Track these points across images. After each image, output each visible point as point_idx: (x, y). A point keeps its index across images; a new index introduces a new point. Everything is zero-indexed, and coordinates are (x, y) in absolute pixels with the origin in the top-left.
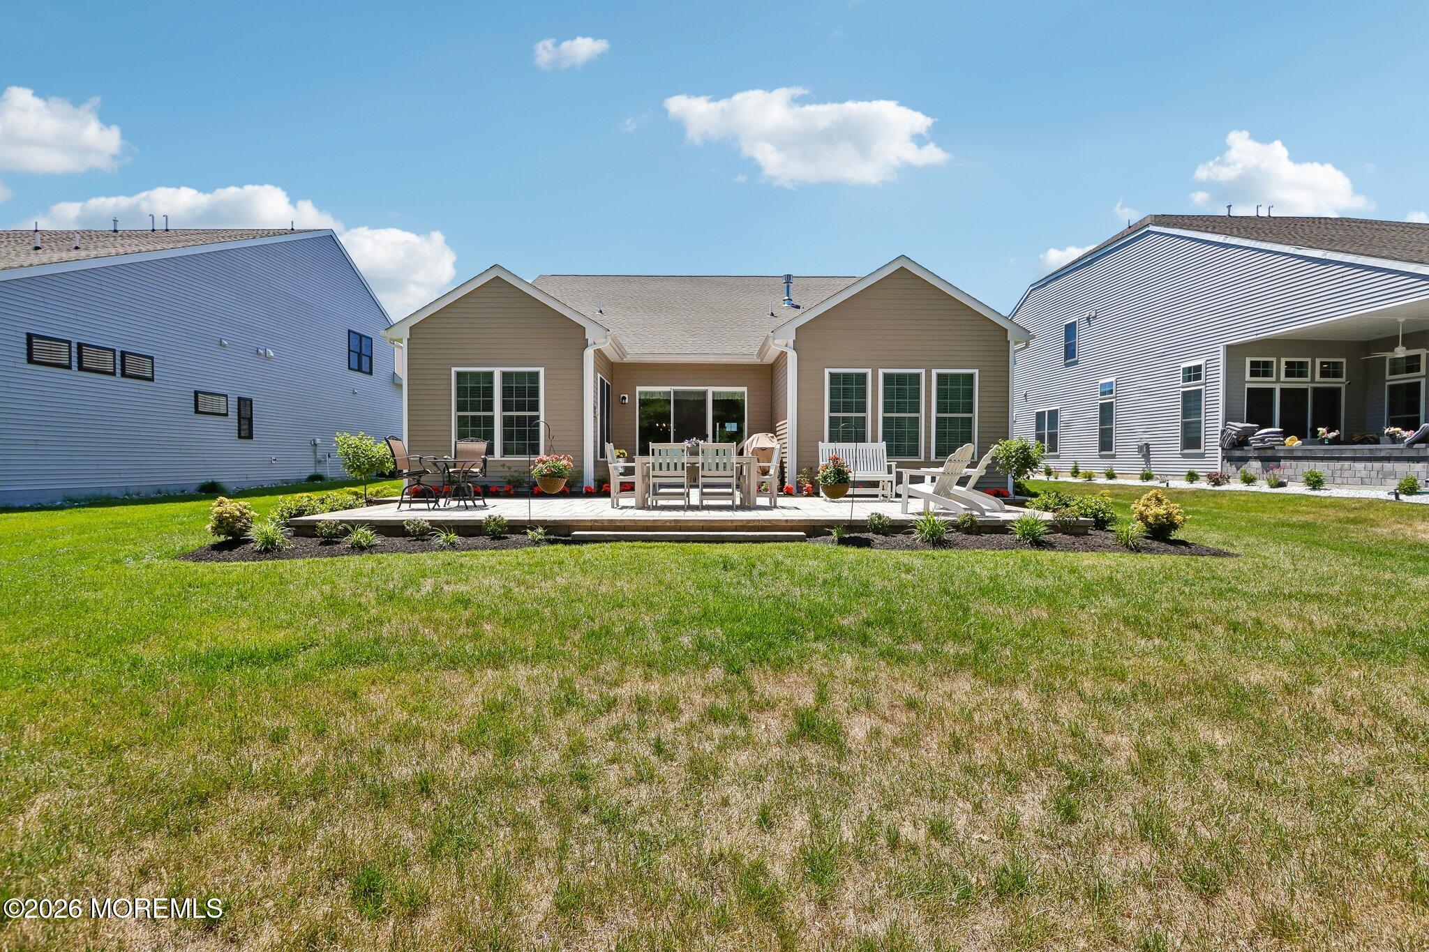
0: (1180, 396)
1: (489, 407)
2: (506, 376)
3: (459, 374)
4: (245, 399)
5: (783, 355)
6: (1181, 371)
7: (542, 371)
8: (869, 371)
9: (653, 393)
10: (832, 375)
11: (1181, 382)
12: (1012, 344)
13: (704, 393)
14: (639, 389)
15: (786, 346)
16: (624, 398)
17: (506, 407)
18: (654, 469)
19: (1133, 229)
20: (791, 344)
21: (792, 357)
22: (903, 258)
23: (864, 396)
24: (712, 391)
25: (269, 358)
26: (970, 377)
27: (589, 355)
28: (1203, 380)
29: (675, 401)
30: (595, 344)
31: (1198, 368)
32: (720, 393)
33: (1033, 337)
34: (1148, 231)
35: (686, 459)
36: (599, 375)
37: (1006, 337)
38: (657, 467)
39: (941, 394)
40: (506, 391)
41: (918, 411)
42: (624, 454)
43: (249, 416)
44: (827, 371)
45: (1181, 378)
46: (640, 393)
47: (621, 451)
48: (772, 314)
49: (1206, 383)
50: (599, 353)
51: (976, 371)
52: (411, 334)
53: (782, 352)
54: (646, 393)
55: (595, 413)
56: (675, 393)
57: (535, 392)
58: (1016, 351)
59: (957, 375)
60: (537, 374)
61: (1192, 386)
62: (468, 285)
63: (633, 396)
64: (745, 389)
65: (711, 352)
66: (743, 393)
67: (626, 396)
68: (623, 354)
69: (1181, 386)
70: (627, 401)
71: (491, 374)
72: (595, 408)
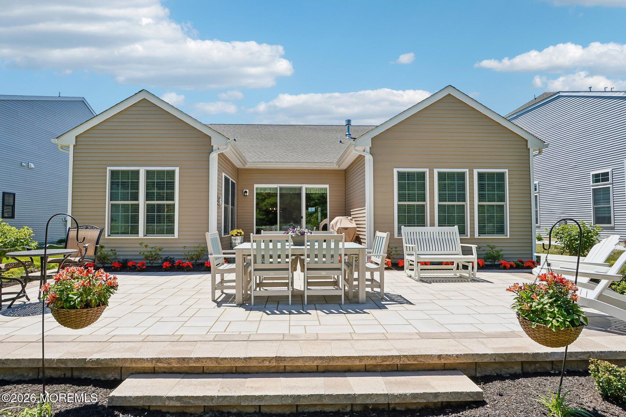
0: (591, 191)
1: (135, 197)
2: (148, 173)
3: (113, 173)
4: (9, 194)
5: (360, 158)
6: (591, 176)
7: (177, 170)
8: (427, 170)
9: (265, 189)
10: (399, 173)
11: (591, 182)
12: (531, 150)
13: (300, 189)
14: (256, 186)
15: (364, 151)
16: (246, 192)
17: (149, 196)
18: (255, 262)
19: (537, 101)
20: (368, 149)
21: (369, 159)
22: (450, 88)
23: (424, 189)
24: (305, 188)
25: (32, 169)
26: (502, 175)
27: (214, 157)
28: (610, 181)
29: (280, 194)
30: (218, 149)
31: (607, 174)
32: (311, 189)
33: (547, 146)
34: (559, 96)
35: (290, 246)
36: (224, 174)
37: (527, 145)
38: (259, 259)
39: (481, 187)
40: (148, 186)
41: (464, 200)
42: (241, 233)
43: (12, 204)
44: (395, 171)
45: (591, 181)
46: (257, 189)
47: (239, 231)
48: (341, 142)
49: (613, 183)
50: (222, 157)
51: (506, 171)
52: (76, 142)
53: (361, 155)
54: (261, 189)
55: (218, 201)
56: (281, 189)
57: (171, 185)
58: (535, 156)
59: (493, 174)
60: (173, 172)
61: (601, 185)
62: (122, 104)
63: (252, 190)
64: (327, 186)
65: (305, 161)
66: (326, 189)
67: (247, 191)
68: (245, 162)
69: (591, 185)
70: (248, 194)
71: (138, 172)
72: (219, 198)
